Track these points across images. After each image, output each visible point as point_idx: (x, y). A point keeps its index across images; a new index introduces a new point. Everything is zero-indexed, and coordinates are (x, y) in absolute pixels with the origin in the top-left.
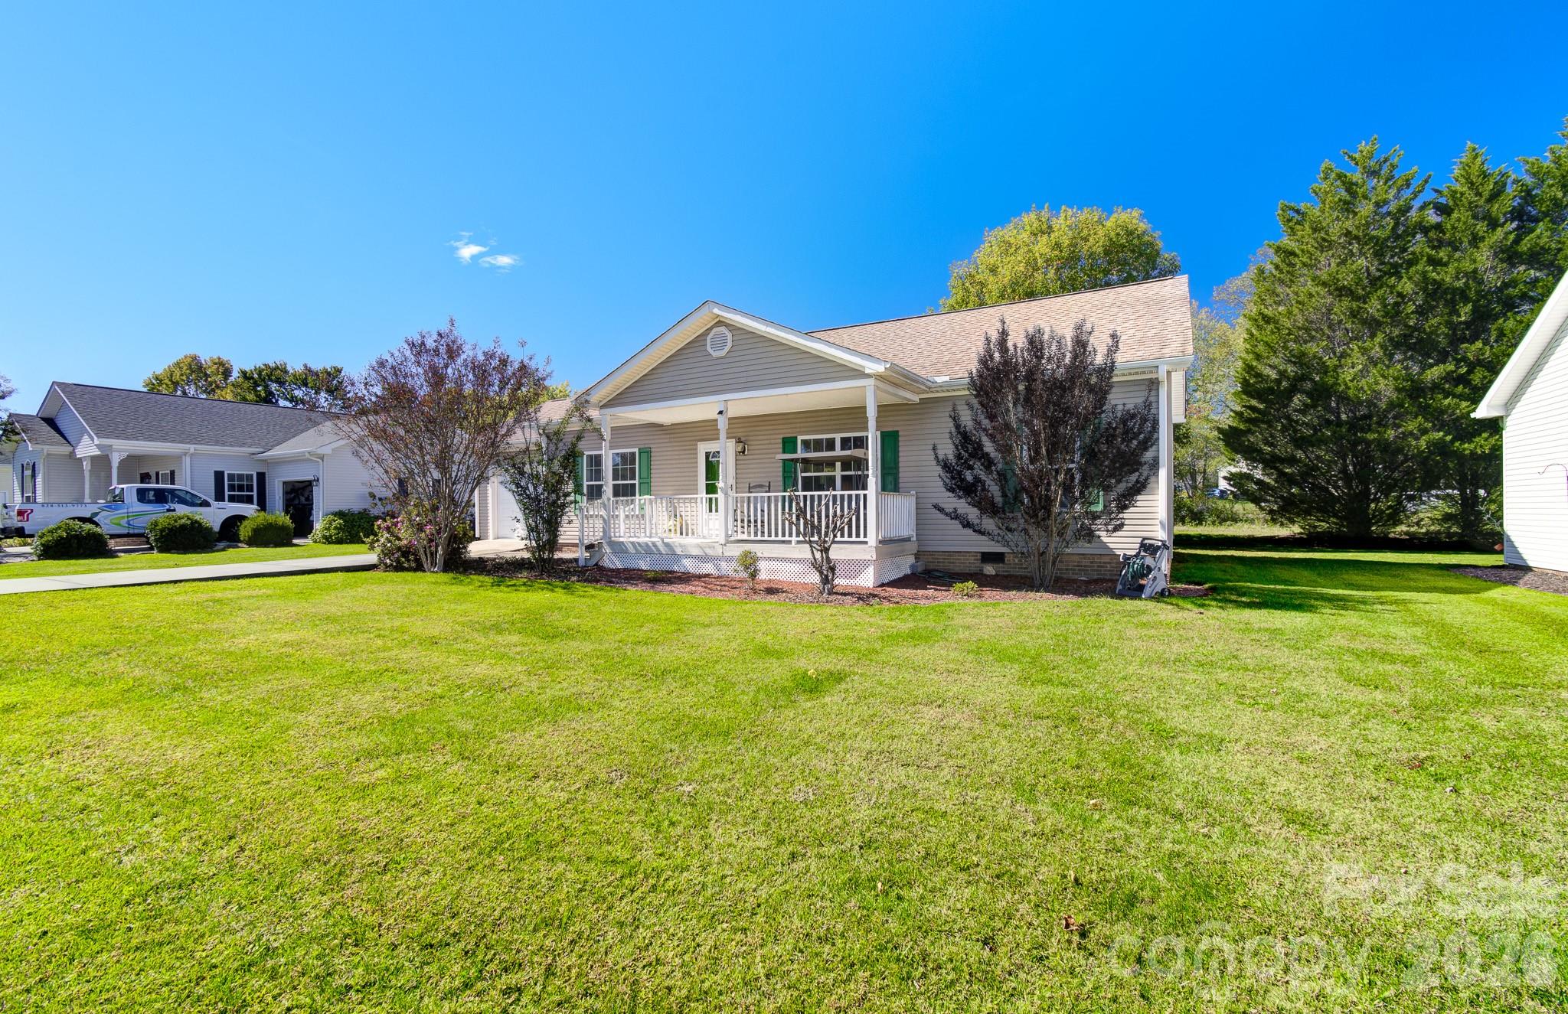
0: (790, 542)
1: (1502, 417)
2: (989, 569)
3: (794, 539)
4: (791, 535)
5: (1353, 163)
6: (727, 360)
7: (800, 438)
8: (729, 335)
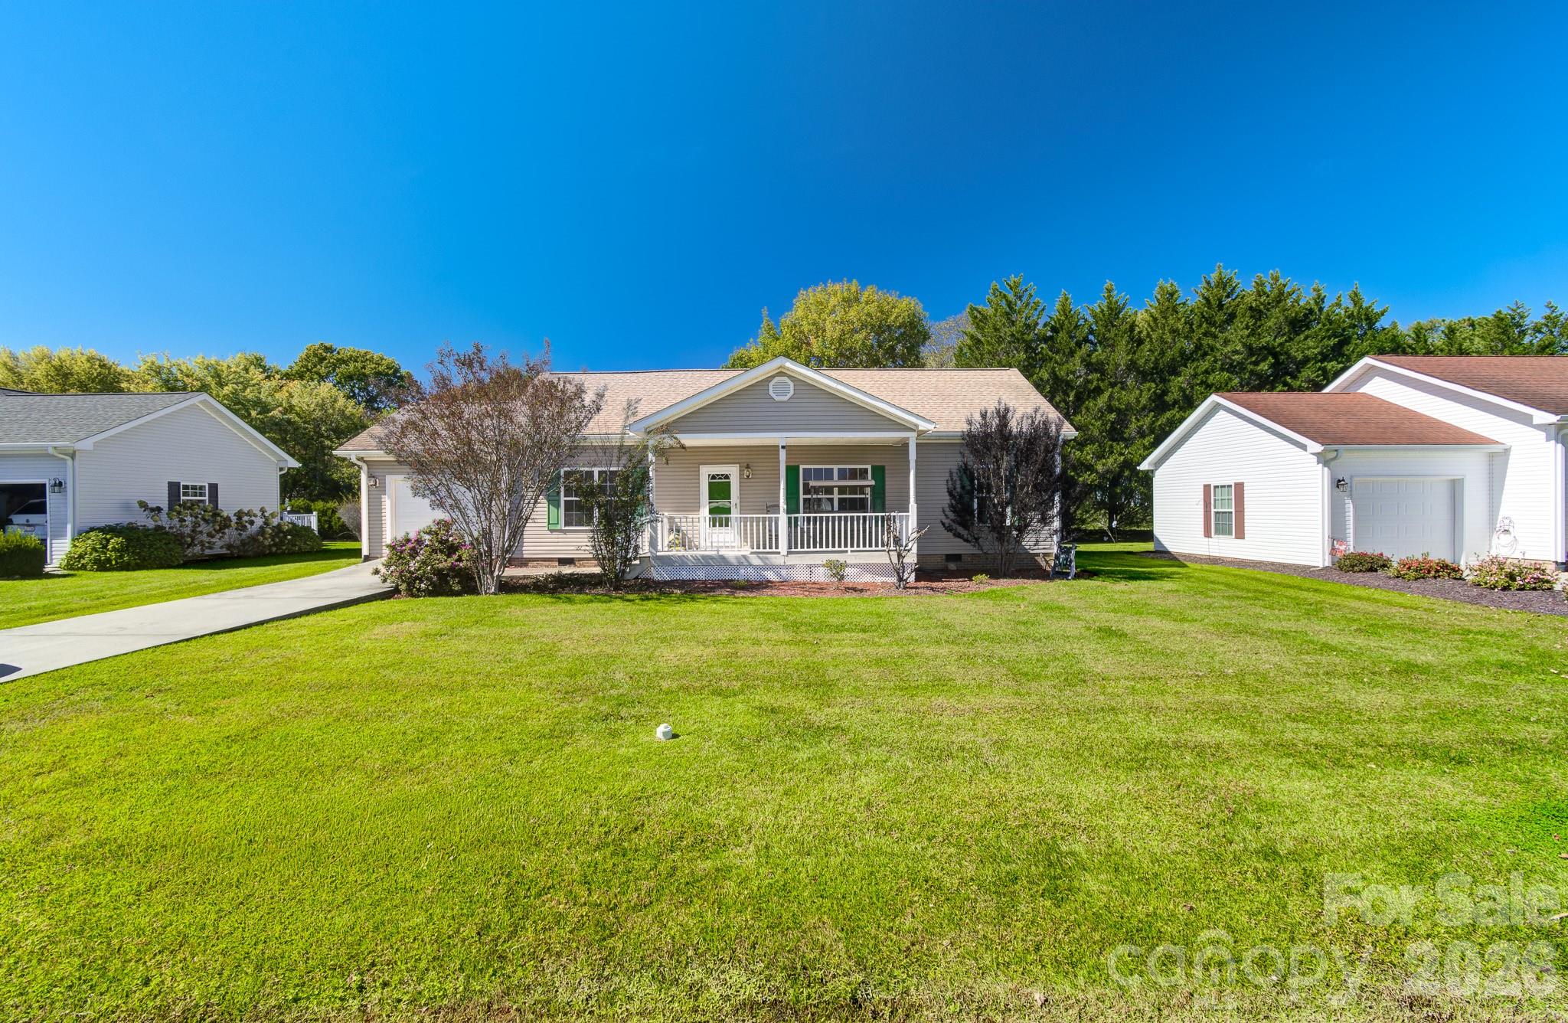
0: (847, 551)
1: (1152, 471)
2: (952, 566)
3: (849, 549)
4: (846, 546)
5: (1008, 288)
6: (788, 405)
7: (802, 467)
8: (792, 384)
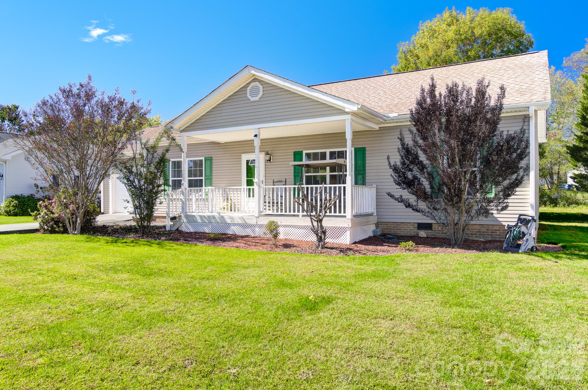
2: (423, 234)
3: (301, 214)
4: (298, 212)
6: (259, 103)
7: (305, 152)
8: (261, 87)
